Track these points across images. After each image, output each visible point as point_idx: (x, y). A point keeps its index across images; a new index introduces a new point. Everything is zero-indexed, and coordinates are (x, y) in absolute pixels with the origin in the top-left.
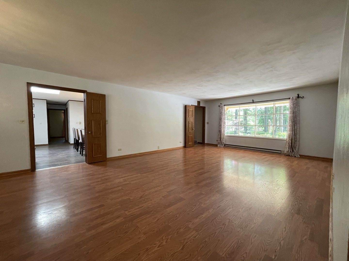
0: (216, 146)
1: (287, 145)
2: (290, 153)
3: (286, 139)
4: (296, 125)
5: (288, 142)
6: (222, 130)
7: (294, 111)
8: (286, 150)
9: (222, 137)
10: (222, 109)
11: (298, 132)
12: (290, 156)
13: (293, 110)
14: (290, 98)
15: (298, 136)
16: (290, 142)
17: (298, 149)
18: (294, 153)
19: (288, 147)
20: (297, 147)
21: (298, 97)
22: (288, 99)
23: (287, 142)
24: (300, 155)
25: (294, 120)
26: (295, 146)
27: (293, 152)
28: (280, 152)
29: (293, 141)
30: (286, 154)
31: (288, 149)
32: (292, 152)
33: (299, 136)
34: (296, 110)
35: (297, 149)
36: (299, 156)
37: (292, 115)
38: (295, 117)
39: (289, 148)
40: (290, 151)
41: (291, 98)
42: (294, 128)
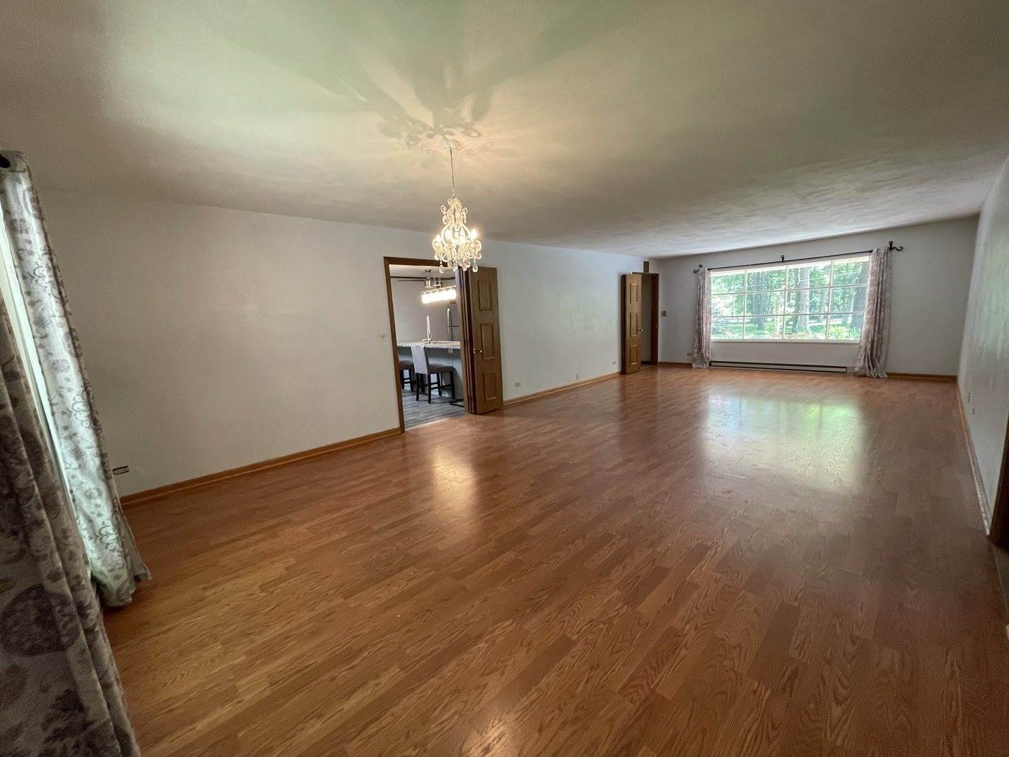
0: (689, 366)
1: (861, 354)
2: (868, 370)
3: (858, 342)
4: (883, 309)
5: (864, 348)
6: (705, 329)
7: (881, 279)
8: (859, 365)
9: (704, 344)
10: (704, 279)
11: (885, 323)
12: (866, 376)
13: (879, 278)
14: (872, 251)
15: (885, 333)
16: (869, 346)
17: (886, 360)
18: (875, 369)
19: (863, 358)
20: (883, 357)
21: (891, 248)
22: (868, 253)
23: (861, 348)
24: (887, 374)
25: (879, 300)
26: (878, 355)
27: (874, 367)
28: (844, 370)
29: (875, 345)
30: (858, 373)
31: (862, 361)
32: (871, 367)
33: (889, 332)
34: (884, 277)
35: (882, 361)
36: (886, 376)
37: (876, 290)
38: (881, 292)
39: (865, 362)
40: (867, 366)
41: (875, 250)
42: (878, 318)
